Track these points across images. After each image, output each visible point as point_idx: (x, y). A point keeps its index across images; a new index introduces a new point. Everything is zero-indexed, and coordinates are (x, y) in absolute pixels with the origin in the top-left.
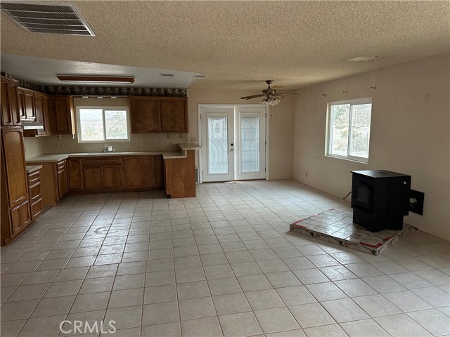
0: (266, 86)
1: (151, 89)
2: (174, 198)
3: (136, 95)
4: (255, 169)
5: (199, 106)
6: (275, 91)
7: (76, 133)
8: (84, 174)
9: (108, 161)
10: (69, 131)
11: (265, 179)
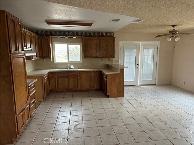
0: (172, 29)
1: (94, 33)
2: (111, 97)
3: (86, 36)
4: (150, 78)
5: (120, 42)
6: (178, 31)
7: (53, 58)
8: (58, 81)
9: (71, 74)
10: (49, 57)
11: (155, 85)
